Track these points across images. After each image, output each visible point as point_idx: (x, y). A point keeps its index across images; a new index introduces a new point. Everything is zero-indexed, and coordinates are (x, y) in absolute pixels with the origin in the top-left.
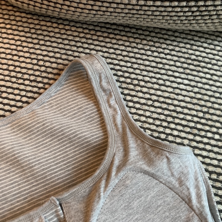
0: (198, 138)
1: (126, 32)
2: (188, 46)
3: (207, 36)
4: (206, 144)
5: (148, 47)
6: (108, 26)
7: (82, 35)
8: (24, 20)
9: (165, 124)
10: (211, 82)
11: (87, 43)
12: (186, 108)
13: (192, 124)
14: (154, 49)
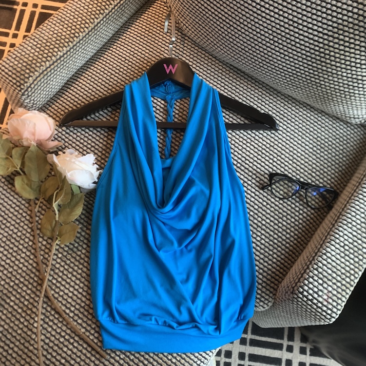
0: (259, 157)
1: (248, 80)
2: (282, 105)
3: (298, 104)
4: (262, 162)
5: (257, 95)
6: (239, 72)
7: (220, 71)
8: (189, 47)
9: (245, 142)
10: (285, 131)
11: (221, 77)
12: (262, 139)
13: (260, 149)
14: (260, 98)
